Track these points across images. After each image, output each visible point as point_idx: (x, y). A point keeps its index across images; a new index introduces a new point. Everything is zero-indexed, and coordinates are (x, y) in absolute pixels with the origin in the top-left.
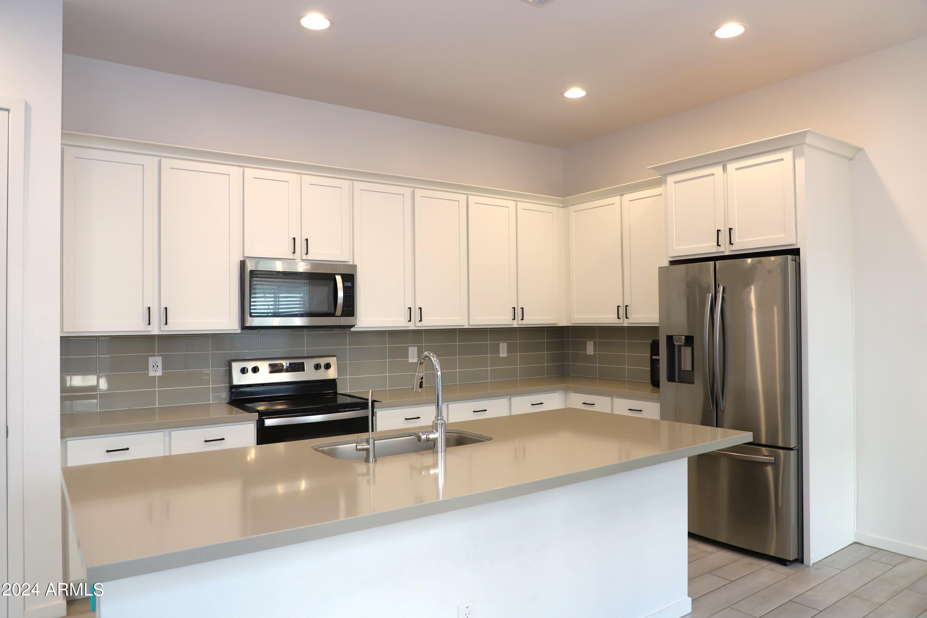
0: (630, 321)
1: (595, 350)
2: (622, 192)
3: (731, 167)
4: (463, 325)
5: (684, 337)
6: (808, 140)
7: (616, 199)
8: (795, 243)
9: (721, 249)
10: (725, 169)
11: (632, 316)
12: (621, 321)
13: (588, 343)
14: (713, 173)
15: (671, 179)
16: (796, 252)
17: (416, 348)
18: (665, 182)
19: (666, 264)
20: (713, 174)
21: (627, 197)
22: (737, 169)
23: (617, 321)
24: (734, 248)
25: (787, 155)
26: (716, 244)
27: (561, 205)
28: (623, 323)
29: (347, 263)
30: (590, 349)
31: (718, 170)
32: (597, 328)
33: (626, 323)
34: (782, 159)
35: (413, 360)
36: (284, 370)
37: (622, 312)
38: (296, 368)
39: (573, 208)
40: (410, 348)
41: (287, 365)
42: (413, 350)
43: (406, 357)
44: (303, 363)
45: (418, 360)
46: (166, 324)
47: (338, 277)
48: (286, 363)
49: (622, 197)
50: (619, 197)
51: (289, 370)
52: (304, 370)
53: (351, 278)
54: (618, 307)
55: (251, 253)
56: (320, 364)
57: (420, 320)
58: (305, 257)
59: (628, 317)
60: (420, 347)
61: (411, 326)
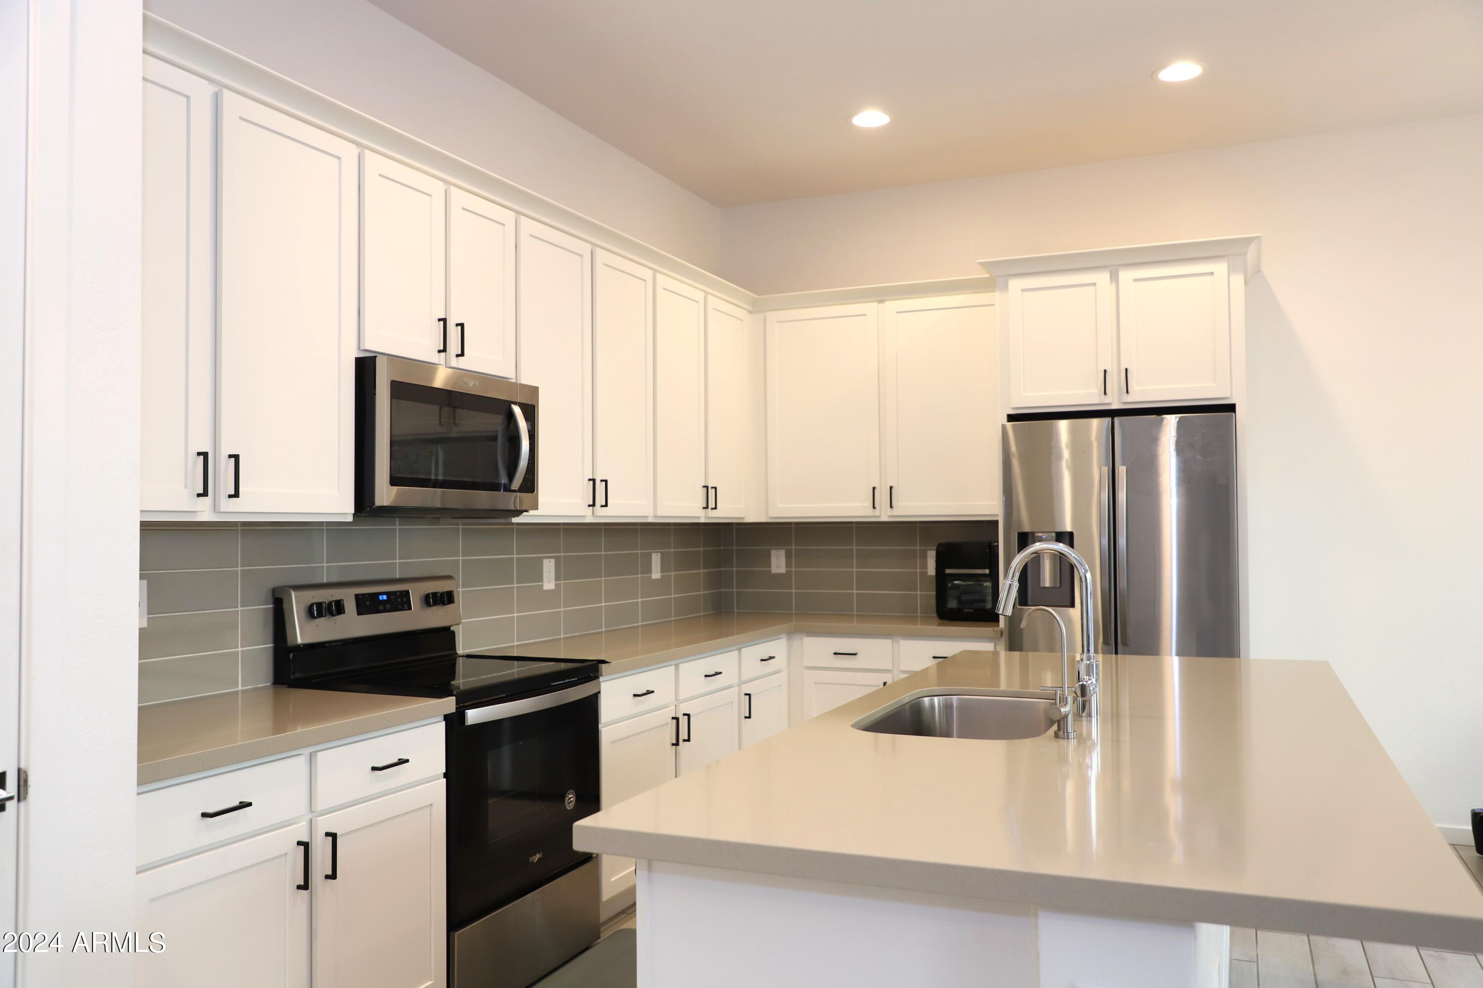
0: (895, 512)
1: (788, 565)
2: (881, 296)
3: (1126, 276)
6: (1253, 247)
7: (870, 308)
8: (1228, 395)
9: (1107, 400)
10: (1114, 278)
11: (900, 504)
12: (877, 512)
13: (773, 552)
14: (1094, 282)
15: (1015, 285)
16: (1228, 409)
17: (553, 561)
18: (1005, 287)
19: (1005, 420)
20: (1094, 284)
21: (892, 305)
22: (1135, 280)
23: (870, 512)
24: (1132, 399)
25: (1220, 268)
26: (1101, 390)
27: (749, 307)
28: (879, 516)
29: (510, 381)
30: (778, 563)
31: (1102, 278)
32: (794, 526)
33: (884, 515)
34: (1212, 273)
35: (549, 584)
36: (381, 607)
37: (882, 497)
38: (400, 602)
39: (772, 316)
40: (546, 562)
41: (385, 597)
42: (549, 566)
43: (540, 578)
44: (408, 592)
45: (556, 584)
46: (236, 495)
47: (517, 410)
48: (382, 594)
49: (881, 305)
50: (876, 304)
51: (388, 606)
52: (411, 609)
53: (530, 412)
54: (874, 488)
55: (373, 344)
56: (435, 594)
57: (604, 504)
58: (455, 362)
59: (893, 505)
60: (558, 560)
61: (588, 516)
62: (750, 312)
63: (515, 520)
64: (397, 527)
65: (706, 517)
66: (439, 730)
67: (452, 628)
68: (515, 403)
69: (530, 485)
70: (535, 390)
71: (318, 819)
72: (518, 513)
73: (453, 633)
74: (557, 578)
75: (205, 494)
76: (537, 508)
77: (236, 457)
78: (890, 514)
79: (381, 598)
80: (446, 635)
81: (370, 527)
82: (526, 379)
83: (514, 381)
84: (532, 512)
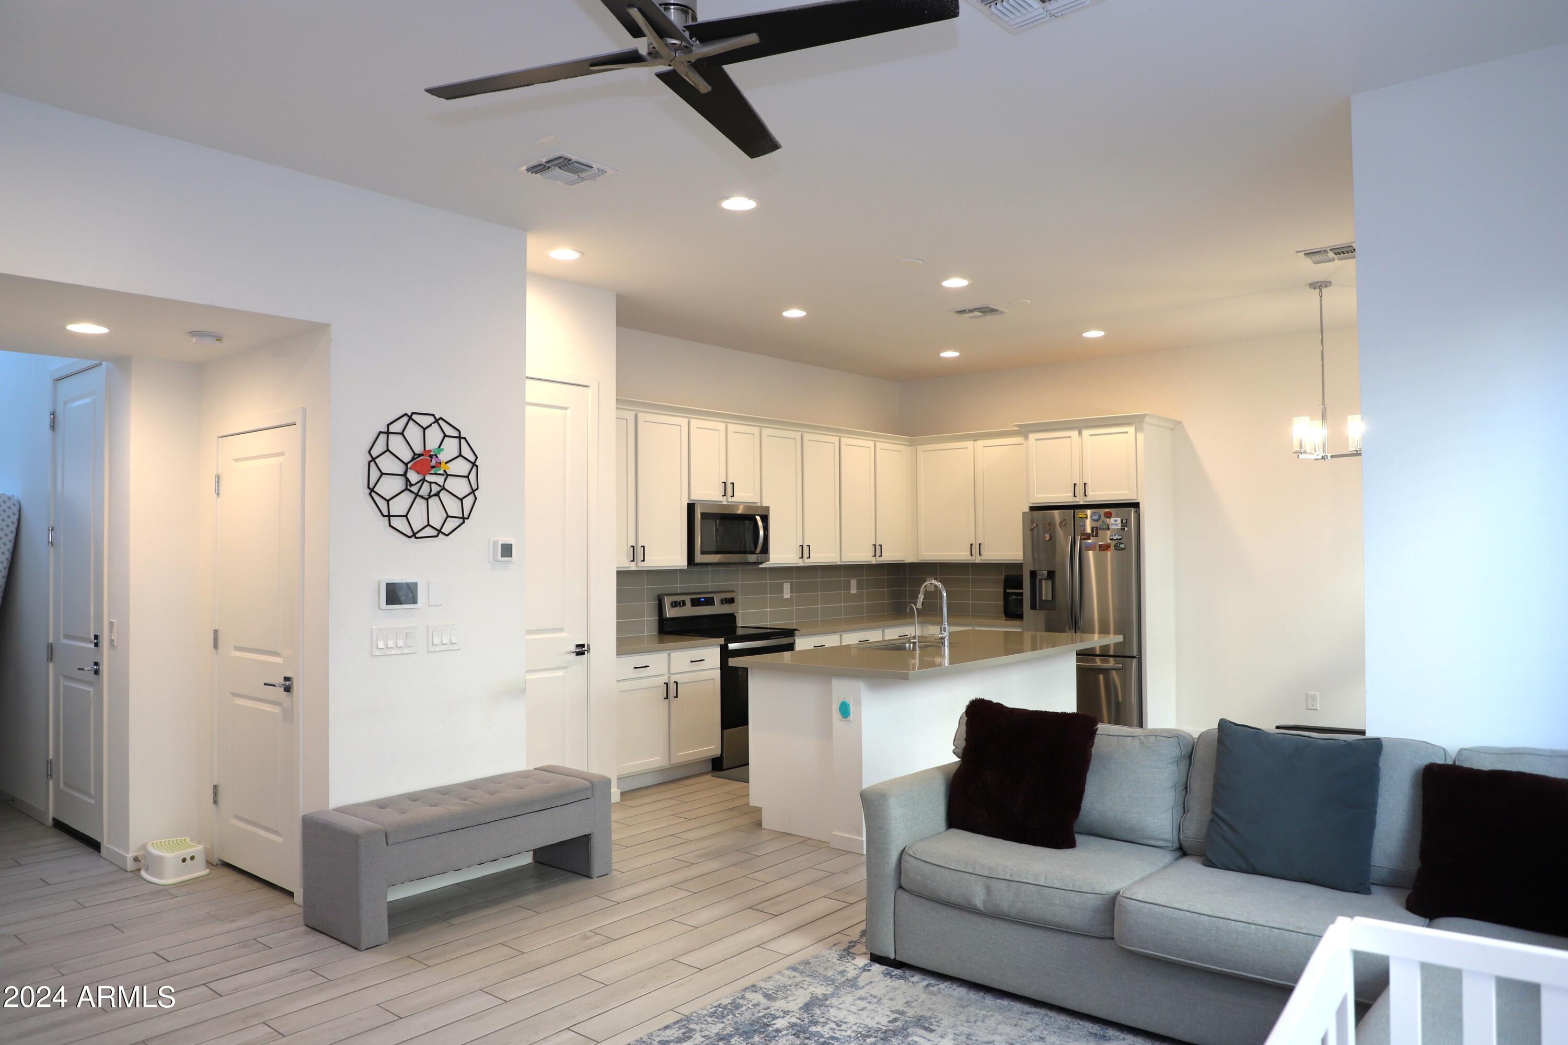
0: (982, 558)
2: (976, 438)
3: (1086, 433)
4: (836, 562)
5: (1046, 572)
6: (1147, 419)
7: (969, 444)
8: (1136, 498)
9: (1077, 499)
10: (1080, 433)
11: (985, 553)
12: (973, 558)
13: (928, 579)
15: (1032, 437)
16: (1136, 505)
17: (789, 584)
18: (1026, 438)
19: (1027, 510)
20: (1070, 437)
21: (981, 443)
22: (1090, 435)
23: (970, 558)
24: (1087, 499)
25: (1131, 430)
26: (1072, 494)
27: (908, 444)
28: (975, 560)
29: (756, 505)
31: (1074, 434)
32: (938, 564)
33: (978, 560)
34: (1127, 432)
35: (787, 595)
36: (701, 604)
37: (976, 549)
38: (709, 602)
39: (921, 448)
40: (785, 584)
41: (703, 600)
42: (787, 587)
43: (781, 591)
44: (713, 598)
45: (791, 596)
46: (644, 560)
47: (758, 518)
48: (702, 598)
49: (975, 442)
50: (972, 442)
51: (705, 604)
52: (714, 605)
53: (765, 519)
54: (971, 545)
55: (695, 496)
56: (726, 599)
57: (808, 556)
58: (730, 499)
59: (981, 554)
60: (792, 584)
61: (801, 563)
62: (909, 446)
63: (760, 566)
64: (710, 569)
65: (876, 561)
66: (717, 651)
67: (735, 614)
68: (758, 515)
69: (765, 550)
70: (768, 508)
71: (672, 676)
72: (762, 563)
73: (735, 616)
74: (792, 592)
75: (633, 561)
76: (769, 561)
77: (644, 547)
78: (980, 559)
79: (702, 600)
80: (732, 618)
81: (694, 569)
82: (765, 504)
83: (759, 505)
84: (767, 563)
